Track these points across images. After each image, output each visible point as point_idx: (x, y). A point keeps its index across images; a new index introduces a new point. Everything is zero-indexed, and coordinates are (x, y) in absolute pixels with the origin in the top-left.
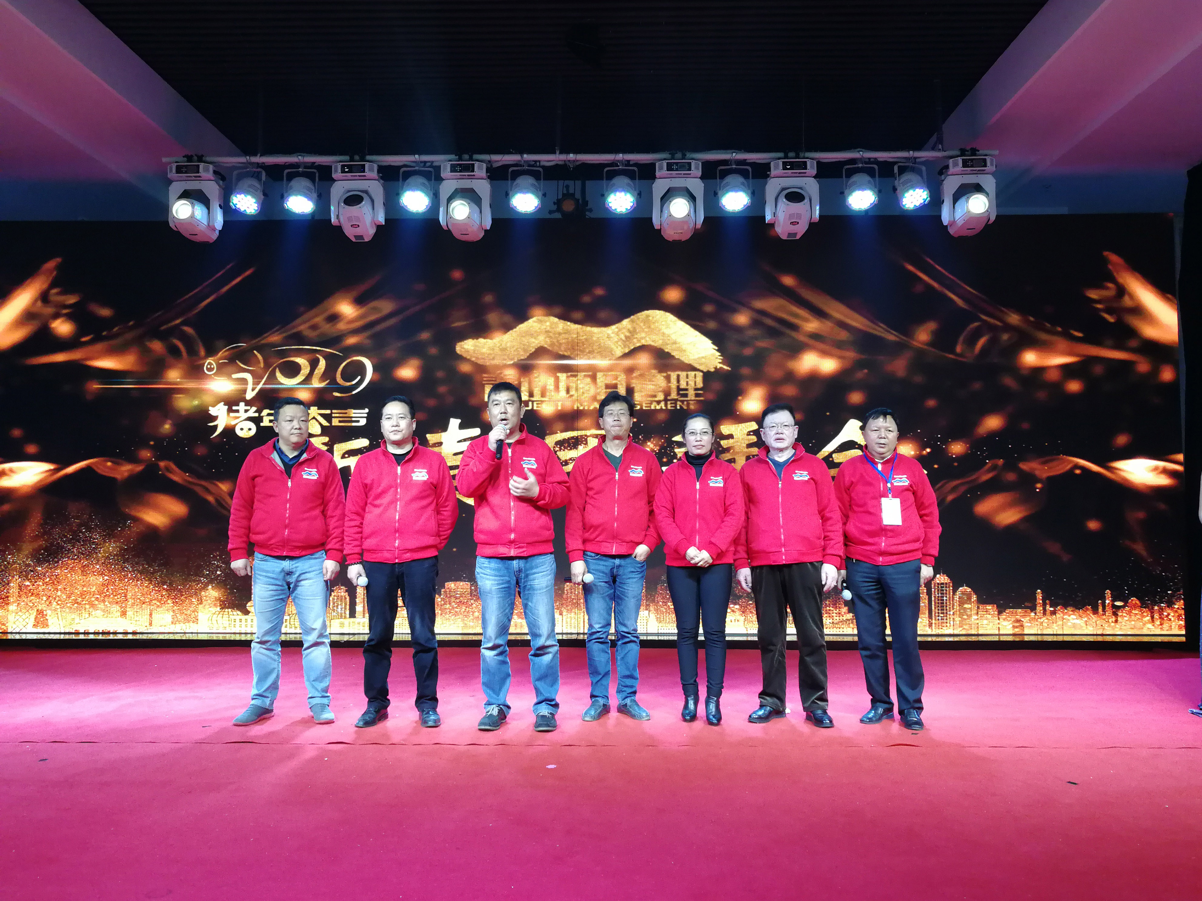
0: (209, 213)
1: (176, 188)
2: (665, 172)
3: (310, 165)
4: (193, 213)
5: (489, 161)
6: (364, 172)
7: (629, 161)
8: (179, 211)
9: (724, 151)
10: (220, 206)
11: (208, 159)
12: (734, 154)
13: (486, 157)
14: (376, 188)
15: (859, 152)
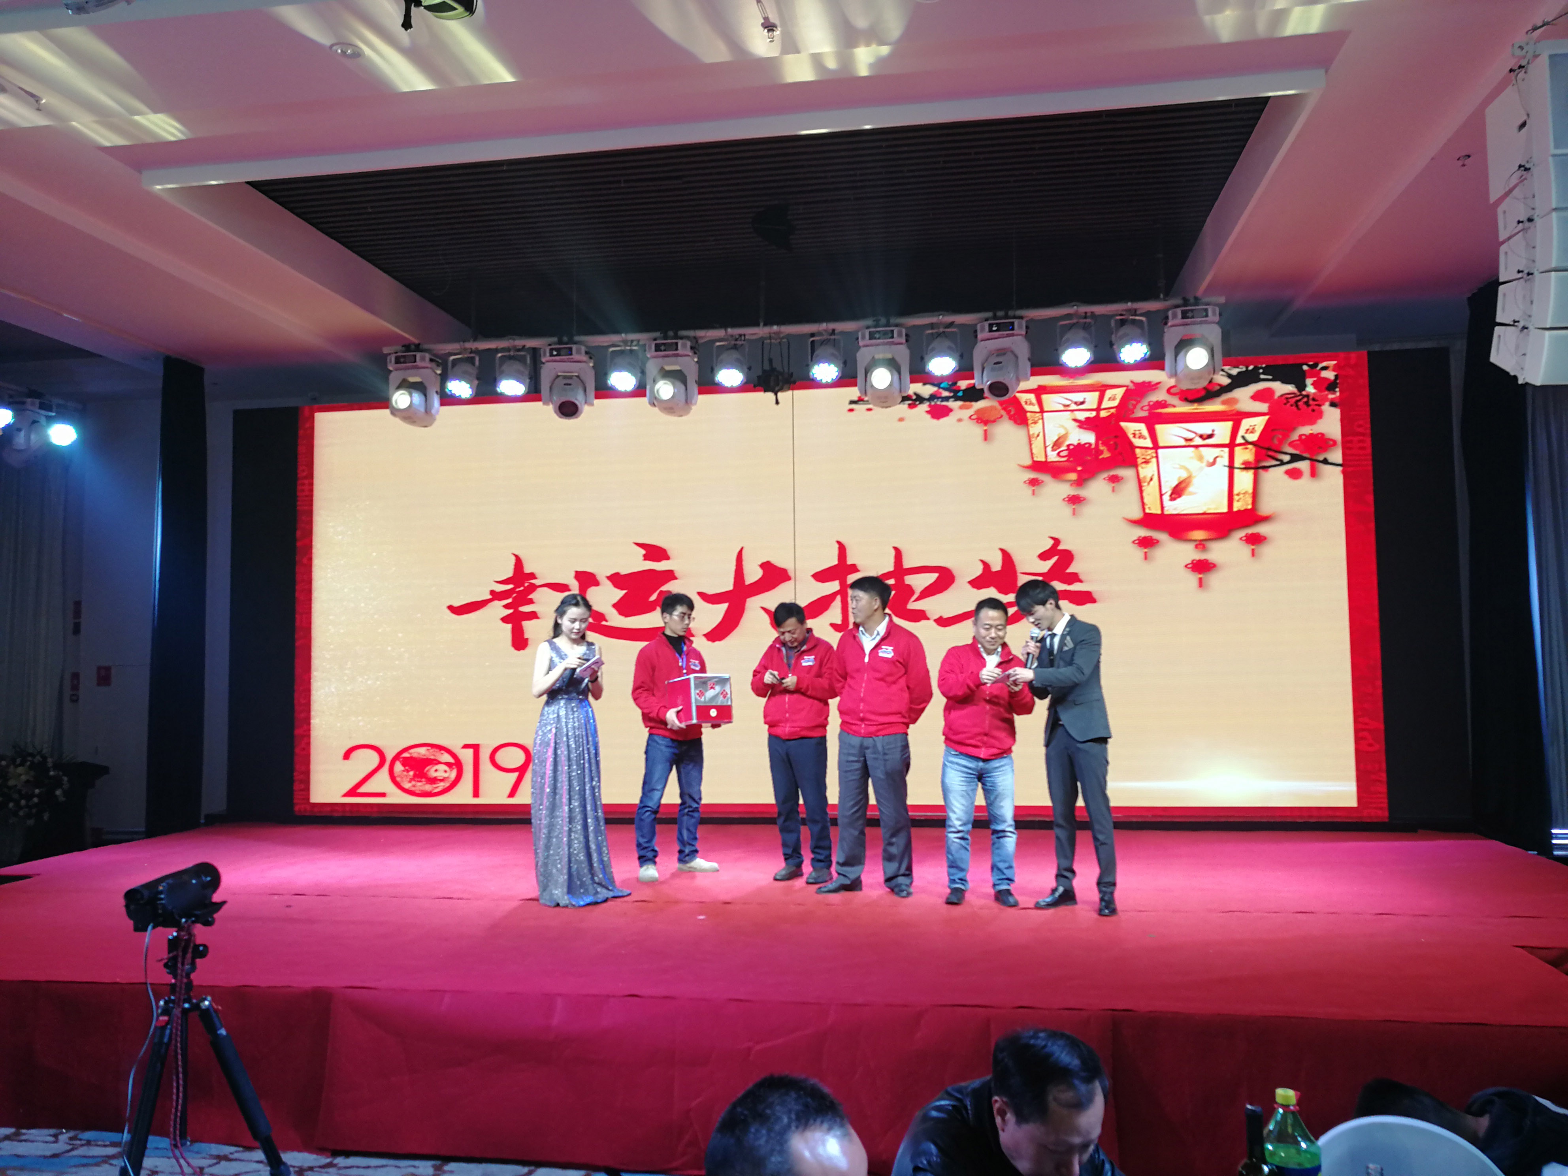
0: (426, 400)
1: (395, 377)
2: (867, 341)
3: (520, 347)
4: (411, 401)
5: (695, 338)
6: (571, 354)
7: (834, 330)
8: (398, 402)
9: (931, 314)
11: (426, 346)
12: (941, 317)
13: (691, 333)
15: (1074, 306)
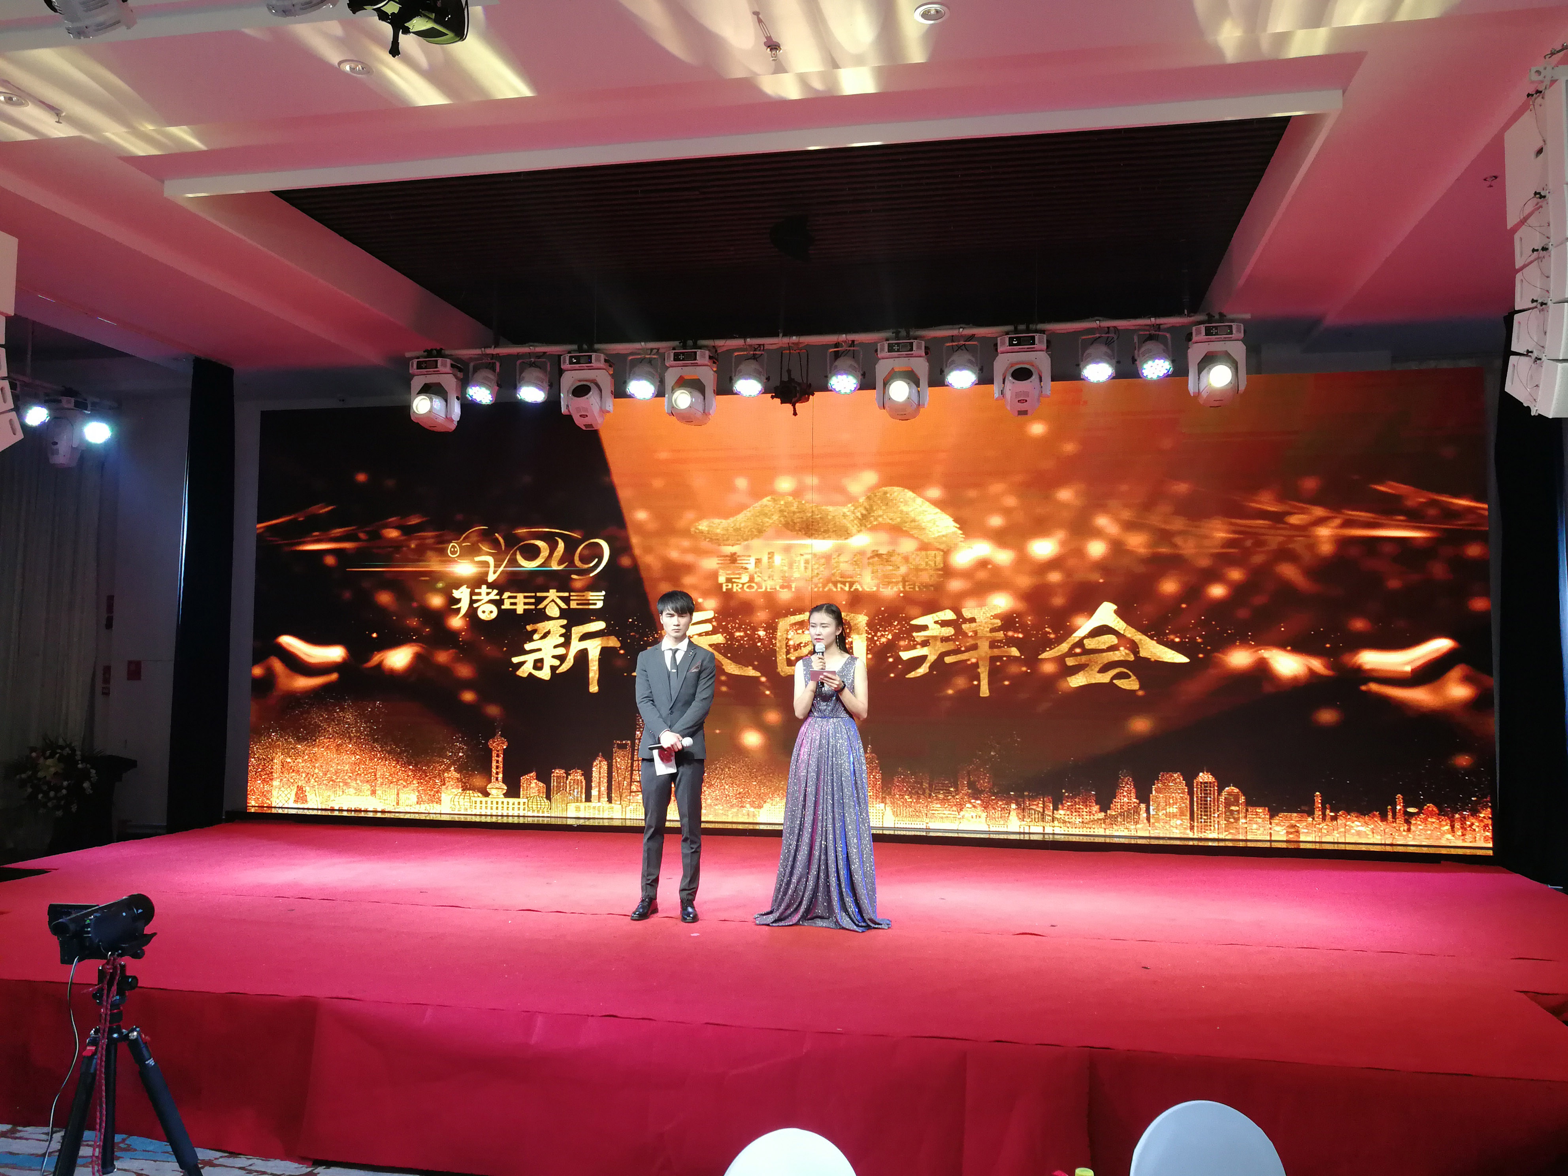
0: (447, 405)
1: (418, 382)
2: (886, 353)
3: (541, 354)
4: (432, 406)
5: (714, 347)
6: (591, 362)
7: (853, 341)
8: (418, 407)
9: (951, 326)
10: (458, 398)
12: (961, 330)
13: (710, 343)
14: (604, 377)
15: (1095, 320)
